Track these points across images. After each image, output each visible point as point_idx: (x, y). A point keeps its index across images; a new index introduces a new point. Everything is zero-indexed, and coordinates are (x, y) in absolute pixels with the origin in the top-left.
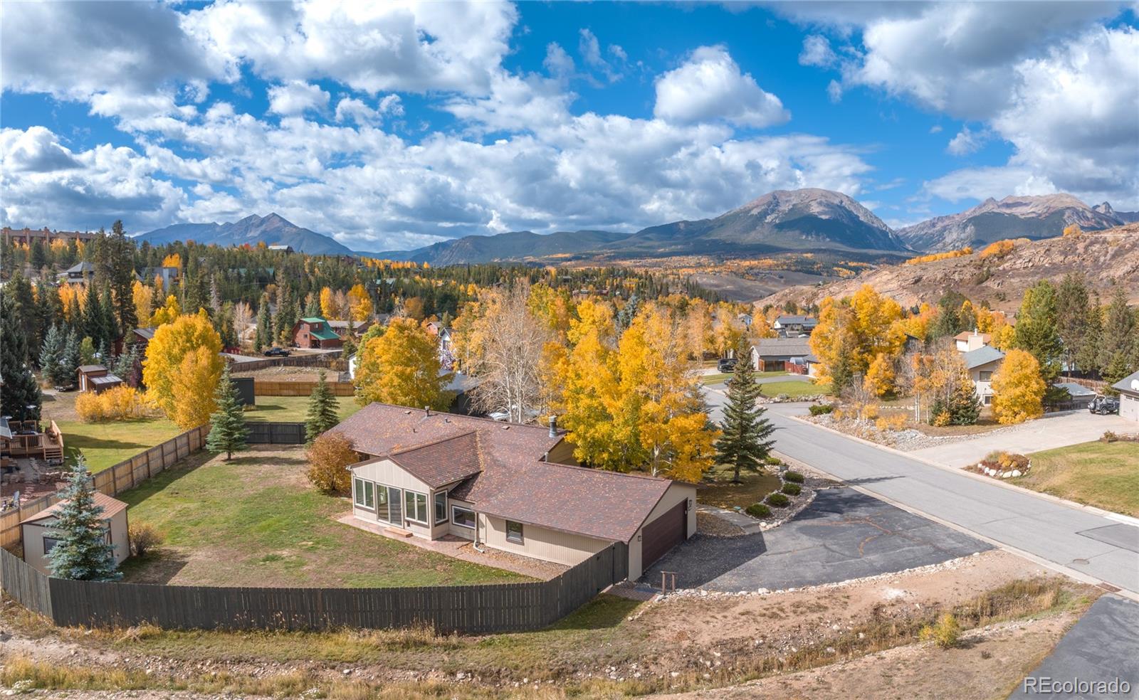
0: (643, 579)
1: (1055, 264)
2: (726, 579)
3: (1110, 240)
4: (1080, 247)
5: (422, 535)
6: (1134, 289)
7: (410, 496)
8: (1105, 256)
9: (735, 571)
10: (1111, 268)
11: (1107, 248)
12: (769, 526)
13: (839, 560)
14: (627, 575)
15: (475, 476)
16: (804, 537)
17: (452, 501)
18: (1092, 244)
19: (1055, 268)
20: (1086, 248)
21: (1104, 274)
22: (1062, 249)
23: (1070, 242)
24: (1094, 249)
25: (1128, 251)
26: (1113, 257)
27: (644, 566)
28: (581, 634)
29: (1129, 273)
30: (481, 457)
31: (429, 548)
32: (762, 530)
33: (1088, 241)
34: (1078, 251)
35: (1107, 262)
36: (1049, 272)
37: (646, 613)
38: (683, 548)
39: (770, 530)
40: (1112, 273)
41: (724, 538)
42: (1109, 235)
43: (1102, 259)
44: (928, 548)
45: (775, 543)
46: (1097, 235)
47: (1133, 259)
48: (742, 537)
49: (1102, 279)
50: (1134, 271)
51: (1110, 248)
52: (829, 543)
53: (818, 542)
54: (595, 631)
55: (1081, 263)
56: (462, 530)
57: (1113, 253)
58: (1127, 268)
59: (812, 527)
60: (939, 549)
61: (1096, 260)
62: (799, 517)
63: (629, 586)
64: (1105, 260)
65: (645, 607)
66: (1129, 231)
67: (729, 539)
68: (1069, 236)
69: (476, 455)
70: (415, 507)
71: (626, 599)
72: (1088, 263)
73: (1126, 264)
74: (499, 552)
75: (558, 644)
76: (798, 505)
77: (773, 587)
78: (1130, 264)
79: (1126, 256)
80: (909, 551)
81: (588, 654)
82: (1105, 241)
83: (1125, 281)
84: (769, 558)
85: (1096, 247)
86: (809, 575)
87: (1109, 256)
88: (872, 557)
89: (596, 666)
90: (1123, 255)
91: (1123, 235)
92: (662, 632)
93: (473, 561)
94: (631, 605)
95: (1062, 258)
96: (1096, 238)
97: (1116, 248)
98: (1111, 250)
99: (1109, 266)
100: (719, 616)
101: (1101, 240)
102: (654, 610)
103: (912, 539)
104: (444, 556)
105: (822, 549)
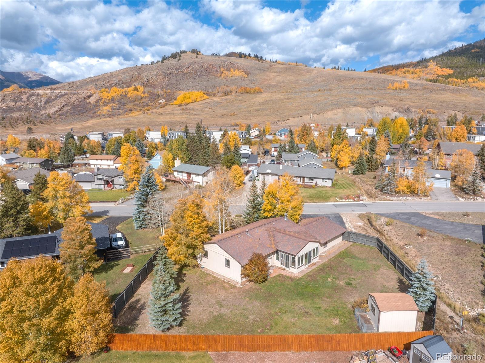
1: (9, 107)
3: (42, 94)
4: (24, 97)
6: (62, 119)
8: (41, 102)
10: (46, 109)
11: (40, 98)
18: (31, 96)
19: (10, 110)
20: (28, 98)
21: (43, 112)
22: (12, 98)
23: (17, 95)
24: (33, 99)
25: (54, 100)
26: (46, 103)
29: (57, 111)
33: (28, 94)
34: (23, 100)
35: (43, 106)
36: (7, 112)
40: (47, 111)
42: (40, 91)
43: (39, 104)
46: (32, 91)
47: (59, 104)
49: (42, 115)
50: (60, 110)
51: (42, 99)
55: (26, 106)
57: (45, 101)
58: (56, 109)
61: (36, 105)
64: (41, 105)
66: (51, 89)
68: (15, 91)
72: (31, 106)
73: (55, 107)
78: (57, 107)
79: (53, 103)
82: (38, 95)
83: (56, 116)
85: (34, 98)
87: (43, 103)
90: (51, 102)
91: (48, 92)
95: (14, 104)
96: (33, 93)
97: (46, 98)
98: (44, 100)
99: (45, 108)
101: (36, 94)
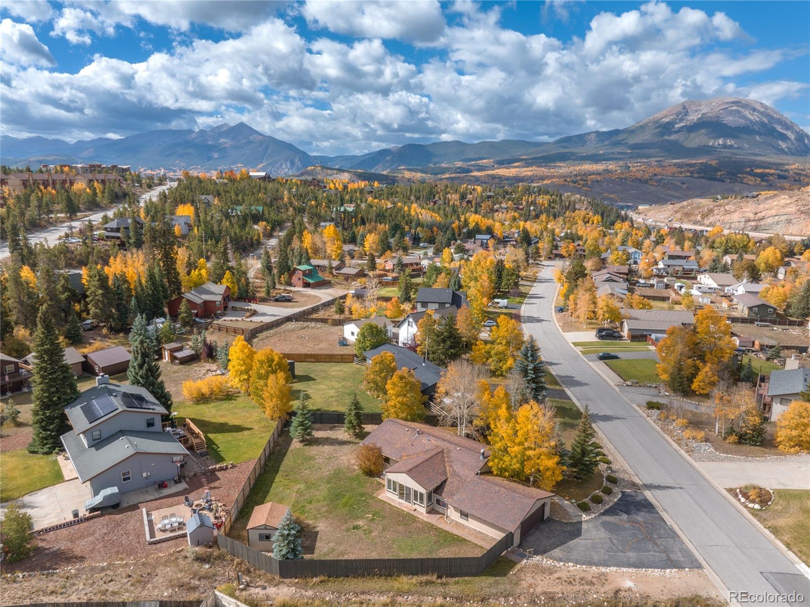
0: (520, 546)
2: (557, 552)
5: (421, 510)
7: (416, 492)
9: (562, 547)
12: (587, 518)
13: (614, 552)
14: (512, 545)
15: (445, 481)
16: (603, 530)
17: (435, 495)
27: (521, 538)
28: (491, 580)
30: (448, 468)
31: (426, 520)
32: (583, 520)
37: (518, 570)
38: (542, 527)
39: (586, 521)
41: (562, 522)
44: (664, 556)
45: (587, 531)
48: (572, 523)
52: (614, 537)
53: (608, 535)
54: (497, 578)
56: (440, 508)
59: (610, 523)
60: (669, 558)
62: (606, 513)
63: (513, 552)
65: (518, 567)
67: (565, 523)
69: (445, 467)
70: (418, 496)
71: (511, 561)
74: (457, 523)
75: (483, 584)
76: (607, 503)
77: (577, 562)
80: (652, 555)
81: (494, 591)
84: (580, 541)
86: (596, 558)
88: (631, 554)
89: (497, 596)
92: (523, 582)
93: (447, 529)
94: (512, 564)
100: (547, 578)
102: (521, 570)
103: (658, 546)
104: (433, 525)
105: (608, 541)
